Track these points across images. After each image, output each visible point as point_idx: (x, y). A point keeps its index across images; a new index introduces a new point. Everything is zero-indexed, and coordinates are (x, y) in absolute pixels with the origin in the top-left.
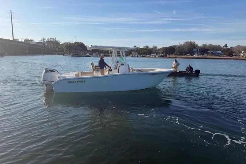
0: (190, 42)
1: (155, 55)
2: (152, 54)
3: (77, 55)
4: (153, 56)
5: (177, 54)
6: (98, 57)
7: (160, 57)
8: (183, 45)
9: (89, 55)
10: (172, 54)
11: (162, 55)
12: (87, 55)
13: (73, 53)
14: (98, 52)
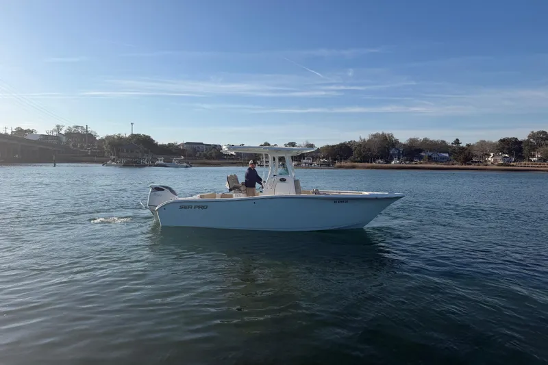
0: (383, 133)
1: (310, 161)
2: (304, 159)
3: (135, 162)
4: (305, 163)
5: (356, 160)
6: (182, 167)
7: (321, 165)
8: (369, 141)
9: (162, 162)
10: (346, 159)
11: (324, 162)
12: (159, 162)
13: (126, 157)
14: (184, 156)
